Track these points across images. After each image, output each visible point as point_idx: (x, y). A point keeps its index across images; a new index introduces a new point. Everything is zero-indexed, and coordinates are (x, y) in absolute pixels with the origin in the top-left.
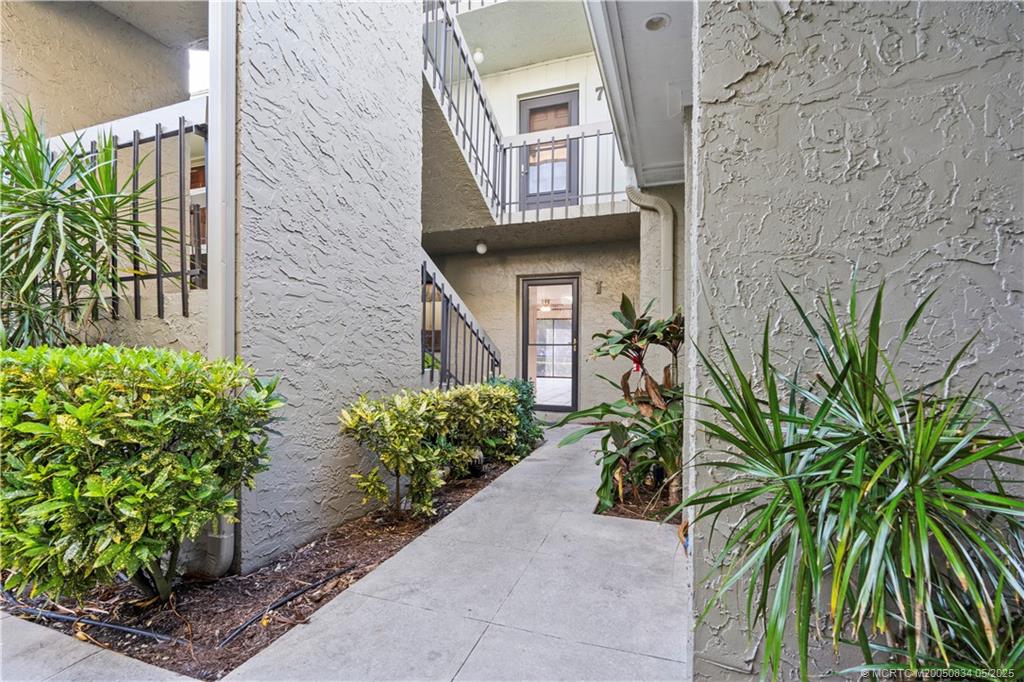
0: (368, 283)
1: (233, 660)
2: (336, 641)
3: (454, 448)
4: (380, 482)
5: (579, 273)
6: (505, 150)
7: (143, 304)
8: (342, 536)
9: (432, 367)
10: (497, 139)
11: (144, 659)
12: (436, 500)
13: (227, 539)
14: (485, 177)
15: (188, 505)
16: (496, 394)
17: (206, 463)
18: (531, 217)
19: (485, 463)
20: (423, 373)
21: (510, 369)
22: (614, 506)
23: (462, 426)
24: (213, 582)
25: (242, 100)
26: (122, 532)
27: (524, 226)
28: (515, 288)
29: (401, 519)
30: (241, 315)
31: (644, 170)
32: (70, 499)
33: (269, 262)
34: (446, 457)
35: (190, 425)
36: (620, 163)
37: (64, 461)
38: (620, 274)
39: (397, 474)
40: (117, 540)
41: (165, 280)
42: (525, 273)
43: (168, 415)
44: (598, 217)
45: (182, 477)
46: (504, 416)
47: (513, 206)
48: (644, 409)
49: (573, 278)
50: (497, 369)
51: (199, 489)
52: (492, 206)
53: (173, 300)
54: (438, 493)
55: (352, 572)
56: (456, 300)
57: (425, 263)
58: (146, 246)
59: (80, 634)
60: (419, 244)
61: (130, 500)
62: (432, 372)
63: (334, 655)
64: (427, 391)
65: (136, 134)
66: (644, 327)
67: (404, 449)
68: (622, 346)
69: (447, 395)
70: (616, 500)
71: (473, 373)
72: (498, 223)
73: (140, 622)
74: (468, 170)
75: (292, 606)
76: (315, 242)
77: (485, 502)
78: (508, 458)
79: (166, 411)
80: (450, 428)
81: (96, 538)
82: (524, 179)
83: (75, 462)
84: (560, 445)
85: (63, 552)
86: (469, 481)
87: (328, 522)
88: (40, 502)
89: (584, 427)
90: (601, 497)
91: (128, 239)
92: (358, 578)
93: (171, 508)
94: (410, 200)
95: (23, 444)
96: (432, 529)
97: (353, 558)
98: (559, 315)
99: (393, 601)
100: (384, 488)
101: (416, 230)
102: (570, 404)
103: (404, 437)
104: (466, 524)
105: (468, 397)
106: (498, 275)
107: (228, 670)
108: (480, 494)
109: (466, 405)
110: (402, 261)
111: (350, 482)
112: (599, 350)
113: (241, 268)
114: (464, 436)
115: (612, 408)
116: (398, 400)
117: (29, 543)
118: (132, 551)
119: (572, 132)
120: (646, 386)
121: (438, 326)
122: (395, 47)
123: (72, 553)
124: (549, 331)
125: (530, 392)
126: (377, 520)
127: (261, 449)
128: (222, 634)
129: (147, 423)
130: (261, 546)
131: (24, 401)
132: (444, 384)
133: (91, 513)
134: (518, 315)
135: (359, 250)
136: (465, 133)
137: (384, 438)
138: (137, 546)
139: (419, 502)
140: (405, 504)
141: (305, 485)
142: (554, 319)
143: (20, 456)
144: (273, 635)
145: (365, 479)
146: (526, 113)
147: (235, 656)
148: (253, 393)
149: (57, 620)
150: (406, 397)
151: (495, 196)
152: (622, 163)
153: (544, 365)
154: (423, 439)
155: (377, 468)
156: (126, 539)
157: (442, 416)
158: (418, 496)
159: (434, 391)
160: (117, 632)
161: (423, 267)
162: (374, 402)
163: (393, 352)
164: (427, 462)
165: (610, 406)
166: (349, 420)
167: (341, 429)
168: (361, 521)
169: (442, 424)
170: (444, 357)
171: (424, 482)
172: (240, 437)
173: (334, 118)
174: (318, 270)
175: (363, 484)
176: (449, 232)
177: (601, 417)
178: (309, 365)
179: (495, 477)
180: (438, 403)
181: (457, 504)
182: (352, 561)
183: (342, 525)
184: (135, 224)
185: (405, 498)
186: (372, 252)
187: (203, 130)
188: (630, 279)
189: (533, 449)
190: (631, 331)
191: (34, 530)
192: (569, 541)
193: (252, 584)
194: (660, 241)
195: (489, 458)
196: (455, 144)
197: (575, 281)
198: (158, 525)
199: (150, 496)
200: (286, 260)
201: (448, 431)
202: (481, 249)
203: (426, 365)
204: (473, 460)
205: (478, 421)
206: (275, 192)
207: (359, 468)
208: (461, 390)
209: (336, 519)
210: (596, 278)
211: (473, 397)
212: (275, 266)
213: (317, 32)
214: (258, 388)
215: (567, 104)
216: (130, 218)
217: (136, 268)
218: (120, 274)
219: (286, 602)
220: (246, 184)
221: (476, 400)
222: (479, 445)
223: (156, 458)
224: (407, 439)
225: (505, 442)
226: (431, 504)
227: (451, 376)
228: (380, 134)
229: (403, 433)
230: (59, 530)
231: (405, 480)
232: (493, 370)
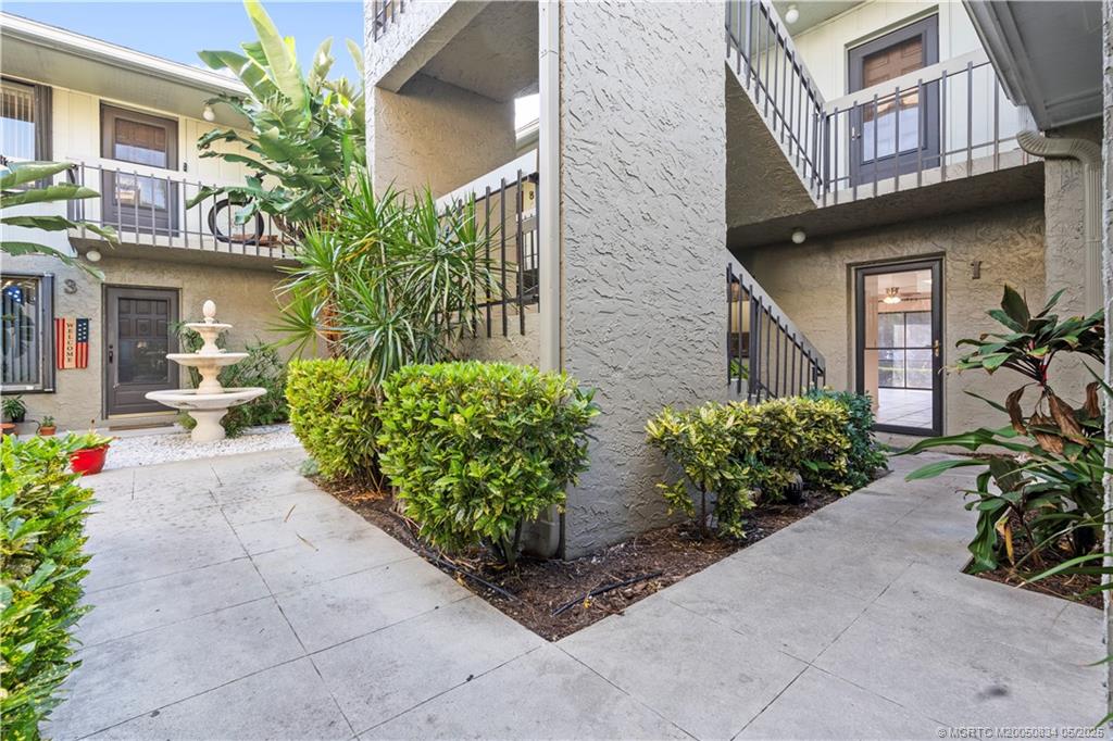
0: (670, 293)
1: (564, 629)
2: (648, 637)
3: (766, 468)
4: (686, 494)
5: (944, 254)
6: (828, 118)
7: (493, 325)
8: (649, 543)
9: (740, 376)
10: (818, 107)
11: (501, 610)
12: (746, 522)
13: (555, 525)
14: (801, 156)
15: (532, 492)
16: (819, 410)
17: (544, 459)
18: (865, 192)
19: (805, 489)
20: (730, 383)
21: (838, 377)
22: (998, 568)
23: (776, 444)
24: (545, 561)
25: (564, 147)
26: (490, 507)
27: (856, 205)
28: (845, 280)
29: (707, 537)
30: (564, 333)
31: (1047, 108)
32: (459, 476)
33: (585, 284)
34: (756, 477)
35: (533, 427)
36: (1007, 104)
37: (456, 448)
38: (1014, 248)
39: (703, 489)
40: (487, 512)
41: (508, 305)
42: (859, 260)
43: (519, 418)
44: (970, 178)
45: (528, 468)
46: (829, 436)
47: (841, 184)
48: (1046, 443)
49: (934, 261)
50: (820, 379)
51: (539, 479)
52: (812, 187)
53: (514, 320)
54: (747, 515)
55: (659, 578)
56: (767, 301)
57: (730, 265)
58: (495, 278)
59: (459, 580)
60: (724, 247)
61: (496, 482)
62: (739, 383)
63: (647, 649)
64: (734, 403)
65: (488, 189)
66: (1046, 329)
67: (710, 464)
68: (1004, 356)
69: (758, 409)
70: (1002, 561)
71: (789, 383)
72: (820, 205)
73: (495, 581)
74: (781, 152)
75: (608, 597)
76: (623, 260)
77: (803, 534)
78: (835, 487)
79: (518, 415)
80: (761, 446)
81: (474, 508)
82: (856, 144)
83: (463, 450)
84: (908, 479)
85: (455, 514)
86: (785, 508)
87: (635, 527)
88: (441, 476)
89: (952, 458)
90: (975, 554)
91: (483, 274)
92: (665, 585)
93: (521, 493)
94: (713, 202)
95: (432, 433)
96: (741, 553)
97: (660, 566)
98: (914, 306)
99: (701, 615)
100: (690, 502)
101: (720, 231)
102: (930, 426)
103: (710, 451)
104: (781, 554)
105: (782, 412)
106: (821, 266)
107: (561, 636)
108: (798, 524)
109: (780, 421)
110: (705, 267)
111: (656, 491)
112: (966, 362)
113: (564, 291)
114: (778, 455)
115: (995, 437)
116: (703, 413)
117: (435, 505)
118: (497, 522)
119: (928, 74)
120: (1051, 411)
121: (746, 328)
122: (697, 47)
123: (459, 517)
124: (898, 329)
125: (866, 409)
126: (683, 534)
127: (583, 451)
128: (554, 606)
129: (506, 424)
130: (580, 538)
131: (432, 402)
132: (753, 396)
133: (471, 488)
134: (849, 312)
135: (663, 262)
136: (776, 111)
137: (690, 450)
138: (499, 519)
139: (726, 521)
140: (711, 522)
141: (616, 488)
142: (906, 313)
143: (430, 441)
144: (594, 618)
145: (671, 490)
146: (857, 63)
147: (565, 626)
148: (576, 402)
149: (445, 566)
150: (712, 410)
151: (815, 174)
152: (1009, 103)
153: (891, 372)
154: (730, 455)
155: (682, 481)
156: (492, 512)
157: (752, 432)
158: (725, 514)
159: (742, 404)
160: (482, 584)
161: (729, 270)
162: (678, 414)
163: (696, 362)
164: (735, 480)
165: (992, 434)
166: (656, 432)
167: (648, 438)
168: (666, 532)
169: (752, 440)
170: (753, 365)
171: (732, 501)
172: (568, 440)
173: (637, 139)
174: (626, 286)
175: (669, 495)
176: (757, 224)
177: (976, 446)
178: (618, 375)
179: (817, 507)
180: (747, 418)
181: (769, 531)
182: (659, 569)
183: (647, 532)
184: (487, 261)
185: (710, 516)
186: (675, 262)
187: (535, 178)
188: (1033, 255)
189: (872, 479)
190: (1020, 335)
191: (437, 496)
192: (921, 599)
193: (574, 570)
194: (1083, 200)
195: (810, 484)
196: (764, 127)
197: (936, 265)
198: (512, 505)
199: (509, 481)
200: (599, 281)
201: (758, 449)
202: (798, 238)
203: (733, 373)
204: (790, 484)
205: (795, 441)
206: (589, 220)
207: (664, 479)
208: (775, 404)
209: (644, 525)
210: (972, 257)
211: (789, 413)
212: (589, 286)
213: (622, 63)
214: (579, 397)
215: (921, 35)
216: (484, 257)
217: (488, 296)
218: (478, 302)
219: (602, 592)
220: (568, 218)
221: (793, 417)
222: (797, 467)
223: (511, 452)
224: (713, 454)
225: (831, 467)
226: (739, 525)
227: (761, 387)
228: (681, 142)
229: (709, 447)
230: (452, 498)
231: (711, 496)
232: (815, 380)
